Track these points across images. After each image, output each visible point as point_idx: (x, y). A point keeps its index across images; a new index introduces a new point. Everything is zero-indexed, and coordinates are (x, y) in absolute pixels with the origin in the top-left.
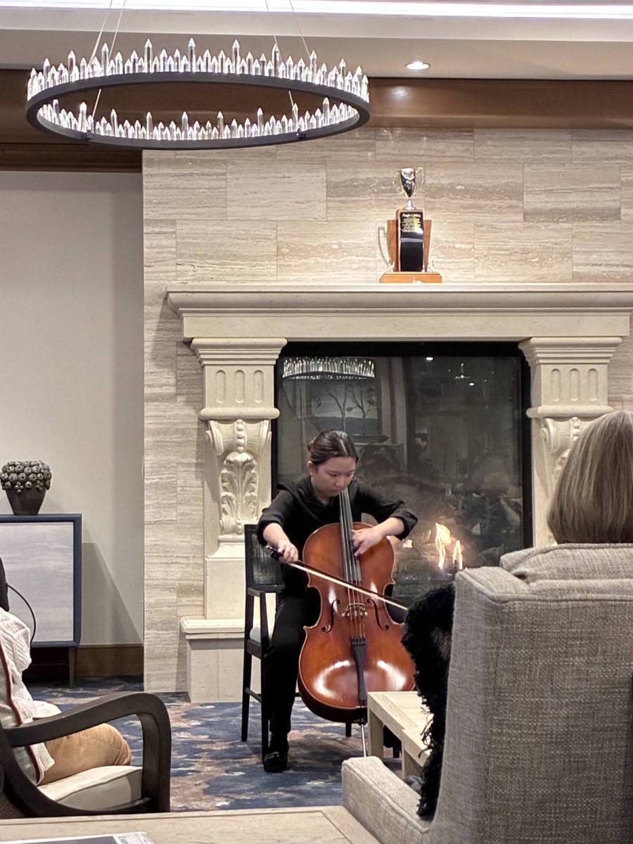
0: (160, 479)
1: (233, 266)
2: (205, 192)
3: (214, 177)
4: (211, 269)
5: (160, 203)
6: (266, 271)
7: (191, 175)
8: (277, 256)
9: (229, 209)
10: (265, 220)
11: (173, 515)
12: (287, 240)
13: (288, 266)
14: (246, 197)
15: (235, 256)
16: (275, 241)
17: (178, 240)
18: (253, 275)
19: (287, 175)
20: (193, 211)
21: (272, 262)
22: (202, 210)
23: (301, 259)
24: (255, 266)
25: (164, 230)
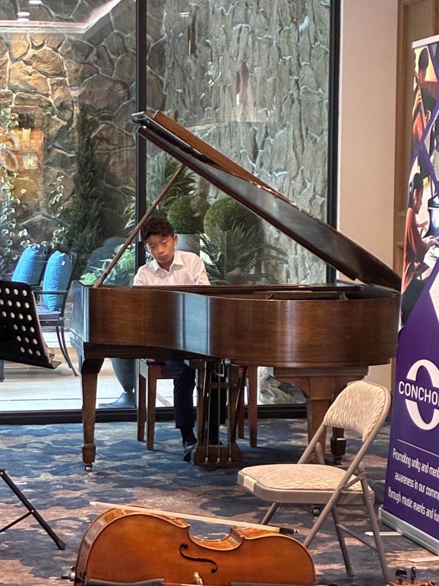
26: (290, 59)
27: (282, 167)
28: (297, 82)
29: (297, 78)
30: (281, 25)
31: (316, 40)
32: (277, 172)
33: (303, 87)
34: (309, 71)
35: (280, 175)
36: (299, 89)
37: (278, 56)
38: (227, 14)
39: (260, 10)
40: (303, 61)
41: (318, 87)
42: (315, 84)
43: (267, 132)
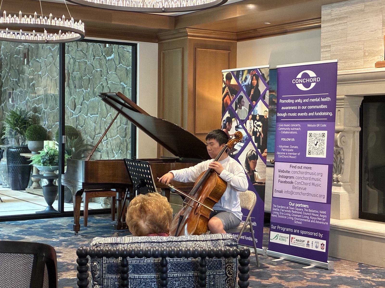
1: (349, 63)
2: (340, 32)
3: (343, 24)
4: (342, 65)
5: (326, 38)
6: (360, 64)
7: (336, 25)
8: (364, 57)
9: (348, 38)
10: (360, 41)
12: (367, 49)
13: (368, 61)
14: (354, 31)
15: (349, 58)
16: (363, 50)
17: (331, 54)
18: (355, 66)
19: (368, 19)
20: (337, 40)
21: (362, 60)
22: (339, 40)
23: (372, 57)
24: (356, 62)
25: (327, 50)
26: (101, 71)
27: (95, 113)
28: (106, 79)
29: (106, 78)
30: (94, 56)
31: (120, 63)
32: (91, 115)
33: (110, 81)
34: (115, 75)
35: (93, 116)
36: (107, 82)
37: (93, 69)
38: (52, 49)
39: (78, 49)
40: (110, 71)
41: (121, 82)
42: (119, 81)
43: (84, 98)
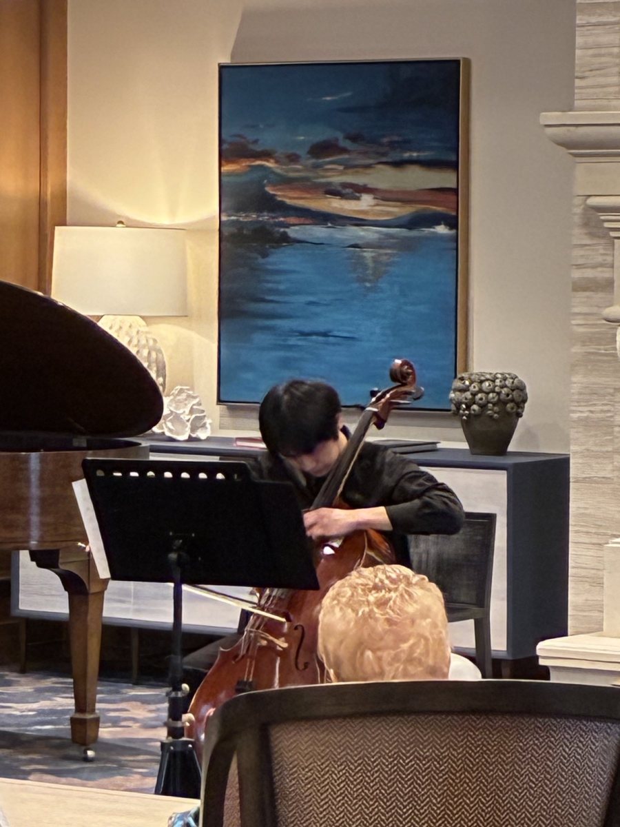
0: (591, 412)
11: (606, 470)
25: (604, 19)
